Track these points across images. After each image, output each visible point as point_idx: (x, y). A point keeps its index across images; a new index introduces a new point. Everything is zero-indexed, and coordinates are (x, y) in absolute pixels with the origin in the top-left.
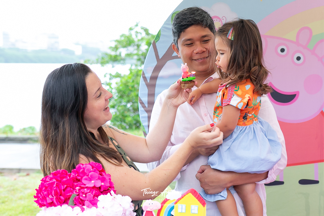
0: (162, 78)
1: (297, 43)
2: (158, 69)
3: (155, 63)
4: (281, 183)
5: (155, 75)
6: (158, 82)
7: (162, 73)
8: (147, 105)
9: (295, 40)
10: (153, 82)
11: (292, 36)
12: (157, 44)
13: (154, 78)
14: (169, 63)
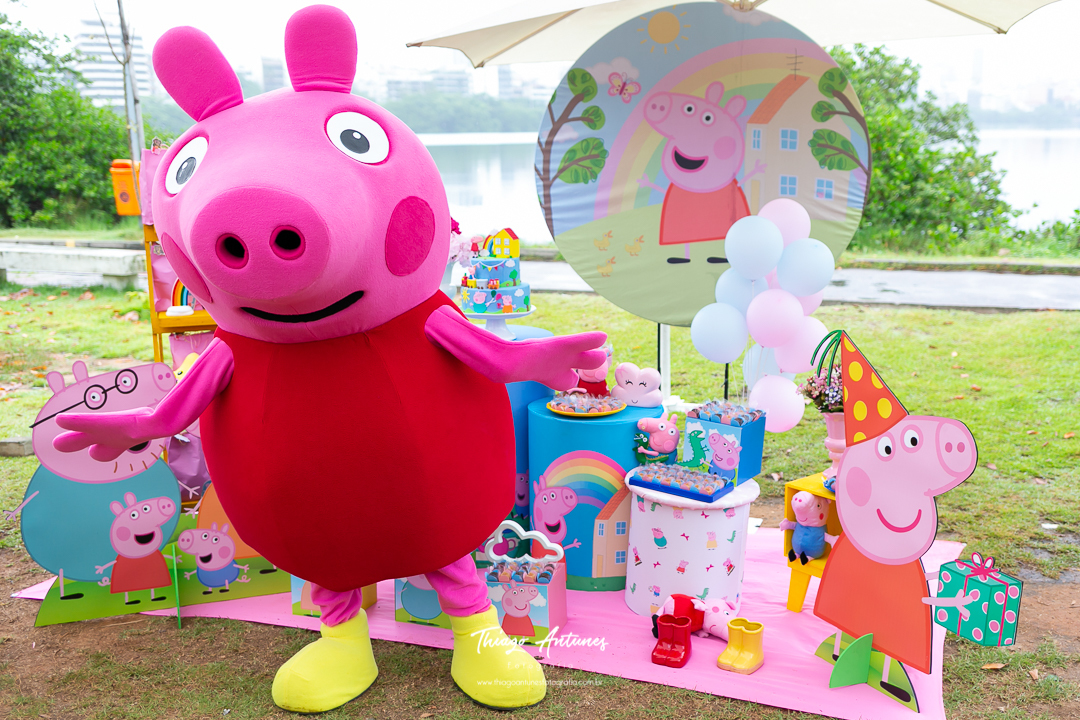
0: (558, 142)
1: (707, 100)
2: (553, 133)
3: (550, 127)
4: (688, 261)
5: (550, 139)
6: (554, 147)
7: (557, 138)
8: (542, 173)
9: (704, 97)
10: (548, 148)
11: (700, 92)
12: (553, 106)
13: (549, 143)
14: (565, 126)
